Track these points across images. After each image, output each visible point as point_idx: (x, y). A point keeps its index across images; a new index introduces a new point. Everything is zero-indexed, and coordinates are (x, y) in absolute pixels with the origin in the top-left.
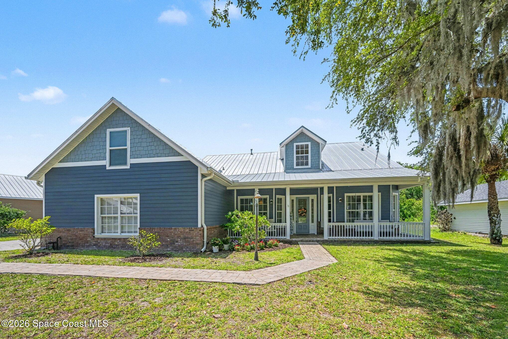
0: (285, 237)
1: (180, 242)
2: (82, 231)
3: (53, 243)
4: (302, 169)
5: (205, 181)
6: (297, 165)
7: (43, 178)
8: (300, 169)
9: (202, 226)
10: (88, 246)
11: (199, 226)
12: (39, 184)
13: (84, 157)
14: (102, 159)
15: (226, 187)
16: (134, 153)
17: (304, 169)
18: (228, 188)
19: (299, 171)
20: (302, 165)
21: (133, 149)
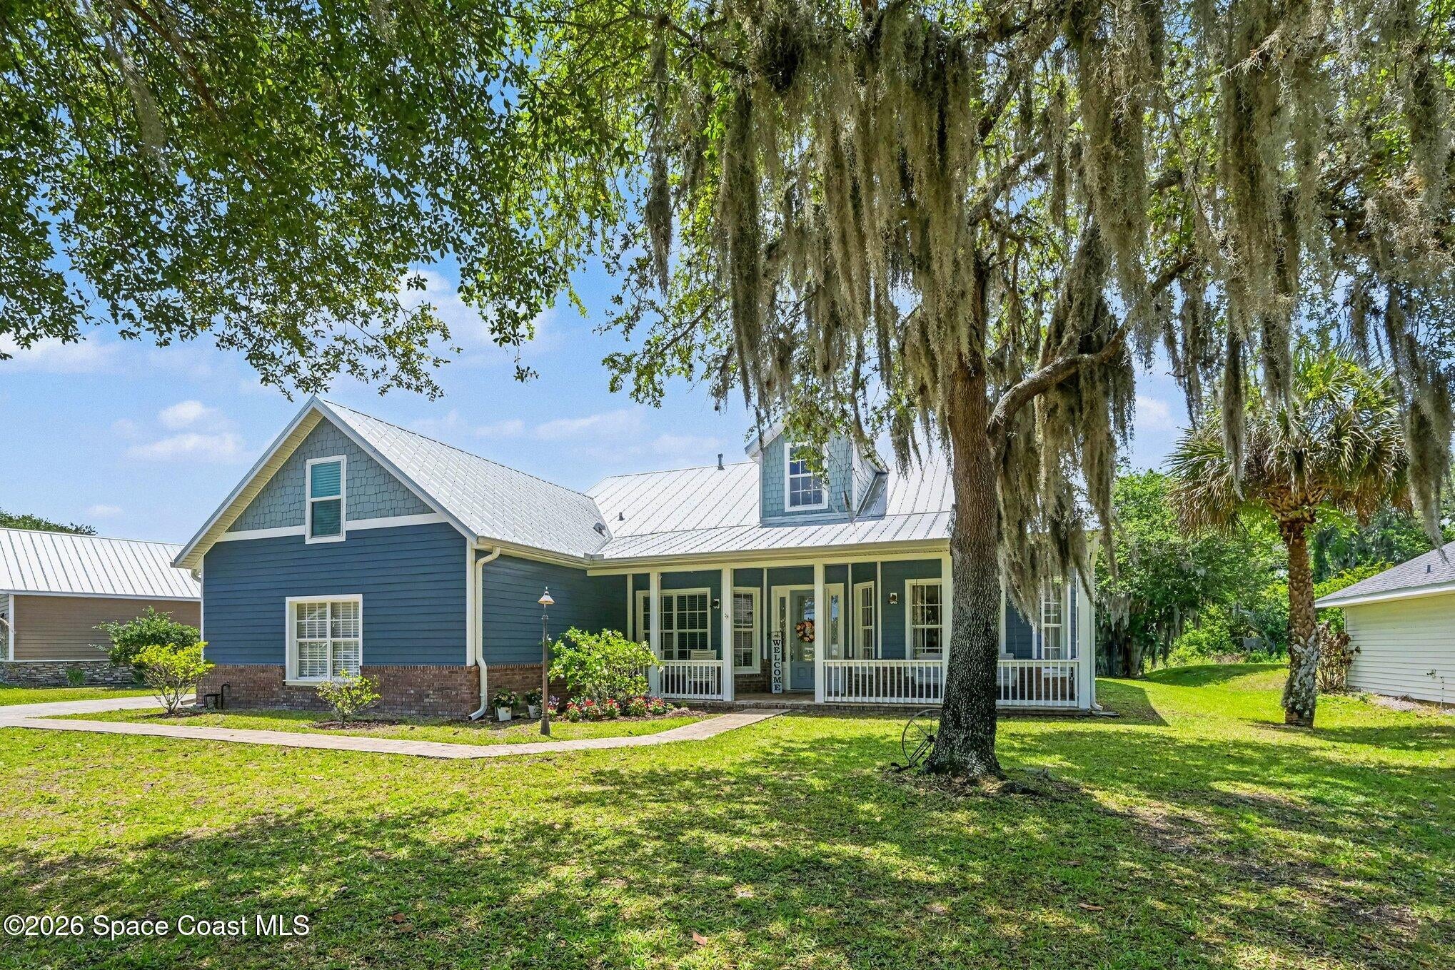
0: (720, 697)
1: (432, 699)
2: (263, 672)
3: (216, 695)
4: (806, 513)
5: (485, 565)
6: (794, 502)
7: (200, 565)
8: (799, 513)
9: (476, 664)
10: (274, 704)
11: (470, 662)
12: (194, 576)
13: (268, 519)
14: (297, 521)
15: (584, 571)
16: (354, 508)
17: (811, 512)
18: (590, 574)
19: (799, 518)
20: (806, 501)
21: (352, 501)
